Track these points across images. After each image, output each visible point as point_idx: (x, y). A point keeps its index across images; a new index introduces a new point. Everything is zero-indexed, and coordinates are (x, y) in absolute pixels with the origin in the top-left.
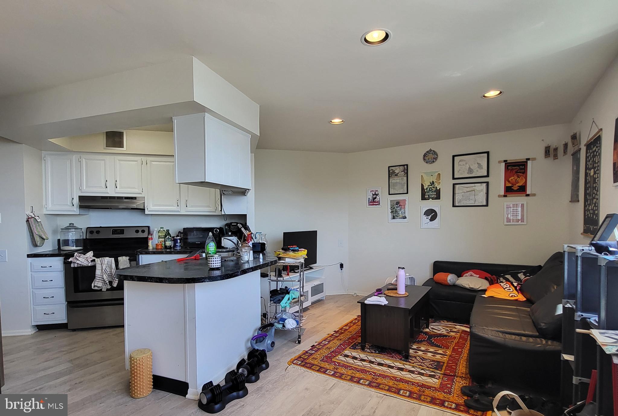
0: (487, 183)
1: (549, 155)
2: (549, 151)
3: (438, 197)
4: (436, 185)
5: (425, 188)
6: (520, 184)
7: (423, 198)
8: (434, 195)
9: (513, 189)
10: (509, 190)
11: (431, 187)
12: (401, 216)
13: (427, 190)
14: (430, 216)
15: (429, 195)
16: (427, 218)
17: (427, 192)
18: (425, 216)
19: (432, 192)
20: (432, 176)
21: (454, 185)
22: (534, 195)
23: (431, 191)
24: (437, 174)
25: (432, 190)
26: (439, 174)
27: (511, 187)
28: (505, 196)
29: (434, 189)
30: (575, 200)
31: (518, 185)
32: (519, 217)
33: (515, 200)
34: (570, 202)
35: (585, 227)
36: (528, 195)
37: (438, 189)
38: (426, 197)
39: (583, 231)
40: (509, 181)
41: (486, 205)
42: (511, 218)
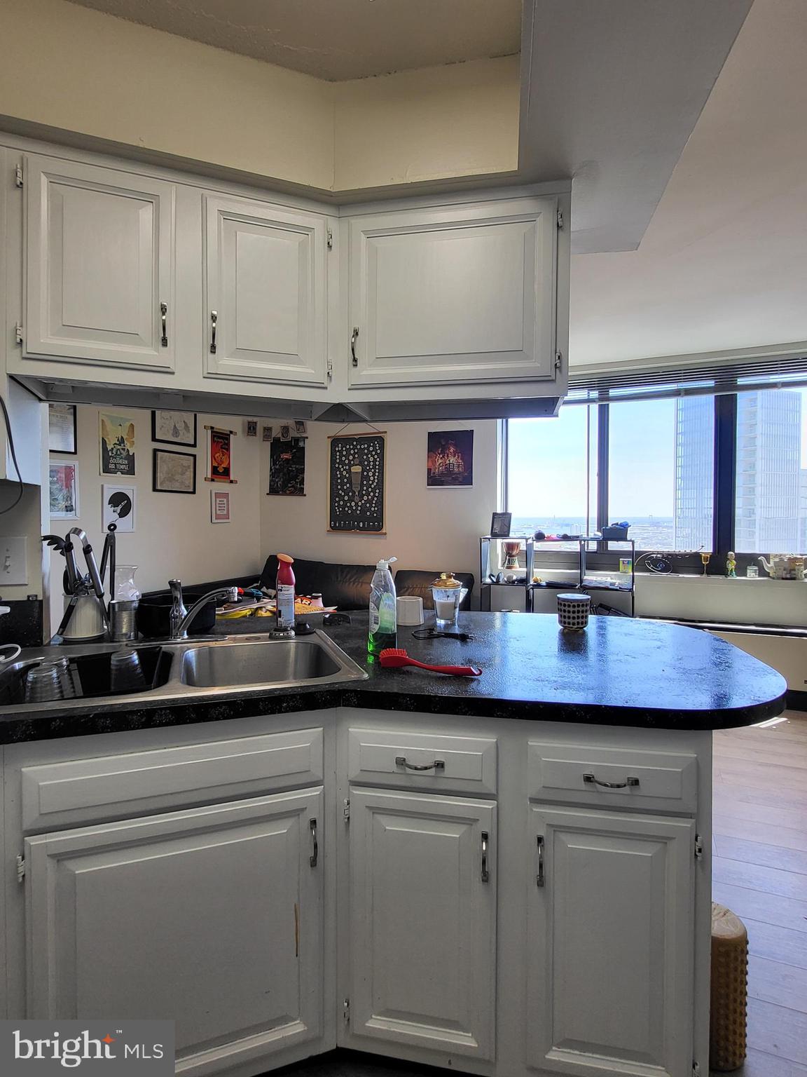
0: (194, 456)
1: (255, 433)
2: (255, 429)
3: (131, 471)
4: (128, 446)
5: (109, 448)
6: (224, 465)
7: (106, 470)
8: (123, 464)
9: (218, 472)
10: (215, 470)
11: (119, 447)
12: (64, 504)
13: (112, 453)
14: (120, 507)
15: (115, 464)
16: (114, 511)
17: (113, 457)
18: (110, 506)
19: (122, 458)
20: (120, 425)
21: (155, 451)
22: (236, 482)
23: (119, 455)
24: (128, 424)
25: (121, 454)
26: (132, 425)
27: (217, 467)
28: (213, 480)
29: (124, 454)
30: (292, 494)
31: (222, 466)
32: (225, 512)
33: (221, 486)
34: (267, 494)
35: (335, 524)
36: (231, 482)
37: (131, 454)
38: (112, 466)
39: (329, 528)
40: (215, 459)
41: (194, 492)
42: (218, 512)
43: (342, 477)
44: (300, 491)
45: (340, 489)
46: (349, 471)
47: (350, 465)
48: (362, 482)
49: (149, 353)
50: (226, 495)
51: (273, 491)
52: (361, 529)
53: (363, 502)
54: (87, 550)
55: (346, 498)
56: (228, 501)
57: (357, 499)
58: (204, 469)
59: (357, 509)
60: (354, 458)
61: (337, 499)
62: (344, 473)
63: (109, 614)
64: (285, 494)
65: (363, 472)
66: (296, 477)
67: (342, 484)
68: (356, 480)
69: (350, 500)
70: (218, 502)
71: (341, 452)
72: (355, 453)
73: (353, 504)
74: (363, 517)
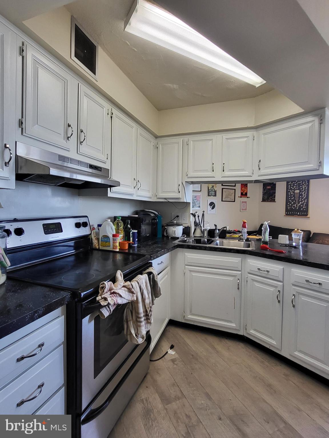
0: (235, 190)
3: (215, 195)
4: (215, 188)
5: (210, 189)
7: (209, 195)
8: (213, 193)
9: (243, 194)
10: (242, 194)
11: (212, 188)
12: (198, 205)
14: (212, 206)
16: (210, 208)
17: (211, 191)
18: (209, 206)
21: (223, 189)
27: (243, 193)
28: (241, 197)
29: (214, 190)
30: (271, 201)
31: (245, 192)
32: (245, 208)
33: (244, 199)
34: (261, 201)
35: (287, 213)
36: (248, 197)
37: (215, 190)
38: (210, 194)
39: (285, 215)
40: (242, 190)
41: (234, 201)
42: (243, 208)
43: (291, 195)
44: (274, 201)
45: (290, 199)
46: (294, 192)
47: (294, 190)
48: (299, 196)
49: (210, 174)
50: (246, 202)
51: (264, 200)
52: (298, 215)
53: (300, 204)
54: (198, 216)
55: (292, 203)
56: (246, 204)
57: (297, 203)
58: (238, 193)
59: (297, 207)
60: (296, 187)
61: (289, 203)
62: (292, 193)
63: (203, 232)
64: (268, 201)
65: (300, 192)
66: (272, 195)
67: (291, 197)
68: (297, 196)
69: (294, 204)
70: (243, 204)
71: (290, 185)
72: (297, 185)
73: (295, 205)
74: (299, 210)
